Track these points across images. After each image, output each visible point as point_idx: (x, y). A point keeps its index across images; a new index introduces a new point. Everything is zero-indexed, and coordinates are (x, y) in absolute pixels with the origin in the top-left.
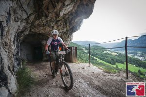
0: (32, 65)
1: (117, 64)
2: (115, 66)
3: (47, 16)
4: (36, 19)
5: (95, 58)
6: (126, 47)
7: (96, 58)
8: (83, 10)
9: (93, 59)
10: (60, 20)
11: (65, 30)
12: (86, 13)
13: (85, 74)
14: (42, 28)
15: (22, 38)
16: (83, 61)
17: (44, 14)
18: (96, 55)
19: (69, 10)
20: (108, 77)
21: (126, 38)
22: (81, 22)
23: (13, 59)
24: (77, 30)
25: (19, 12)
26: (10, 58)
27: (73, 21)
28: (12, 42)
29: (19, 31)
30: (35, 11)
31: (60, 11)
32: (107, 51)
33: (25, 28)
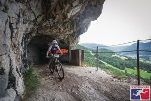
0: (38, 67)
1: (126, 69)
2: (124, 71)
3: (54, 18)
4: (43, 20)
5: (102, 61)
6: (138, 51)
7: (104, 62)
8: (92, 12)
9: (101, 63)
10: (67, 22)
11: (72, 32)
12: (94, 14)
13: (93, 78)
14: (49, 30)
15: (29, 39)
16: (89, 64)
17: (51, 16)
18: (104, 58)
19: (77, 11)
20: (117, 83)
21: (138, 41)
22: (89, 23)
23: (21, 61)
24: (84, 32)
25: (28, 14)
26: (18, 60)
27: (80, 23)
28: (20, 44)
29: (27, 32)
30: (43, 13)
31: (68, 12)
32: (116, 55)
33: (33, 30)
